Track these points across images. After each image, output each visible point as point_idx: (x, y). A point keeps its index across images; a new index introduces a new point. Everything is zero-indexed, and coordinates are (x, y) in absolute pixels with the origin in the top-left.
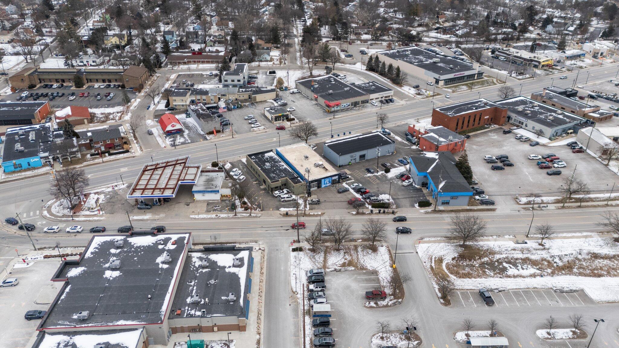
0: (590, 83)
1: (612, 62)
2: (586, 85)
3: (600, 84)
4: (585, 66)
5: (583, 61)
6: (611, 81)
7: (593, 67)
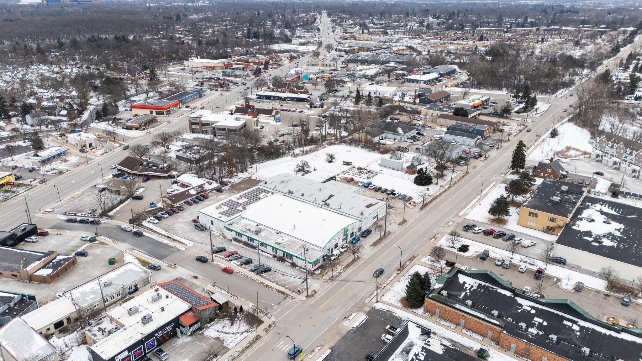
0: (65, 199)
1: (103, 154)
2: (60, 203)
3: (79, 196)
4: (67, 168)
5: (66, 161)
6: (95, 186)
7: (77, 168)
